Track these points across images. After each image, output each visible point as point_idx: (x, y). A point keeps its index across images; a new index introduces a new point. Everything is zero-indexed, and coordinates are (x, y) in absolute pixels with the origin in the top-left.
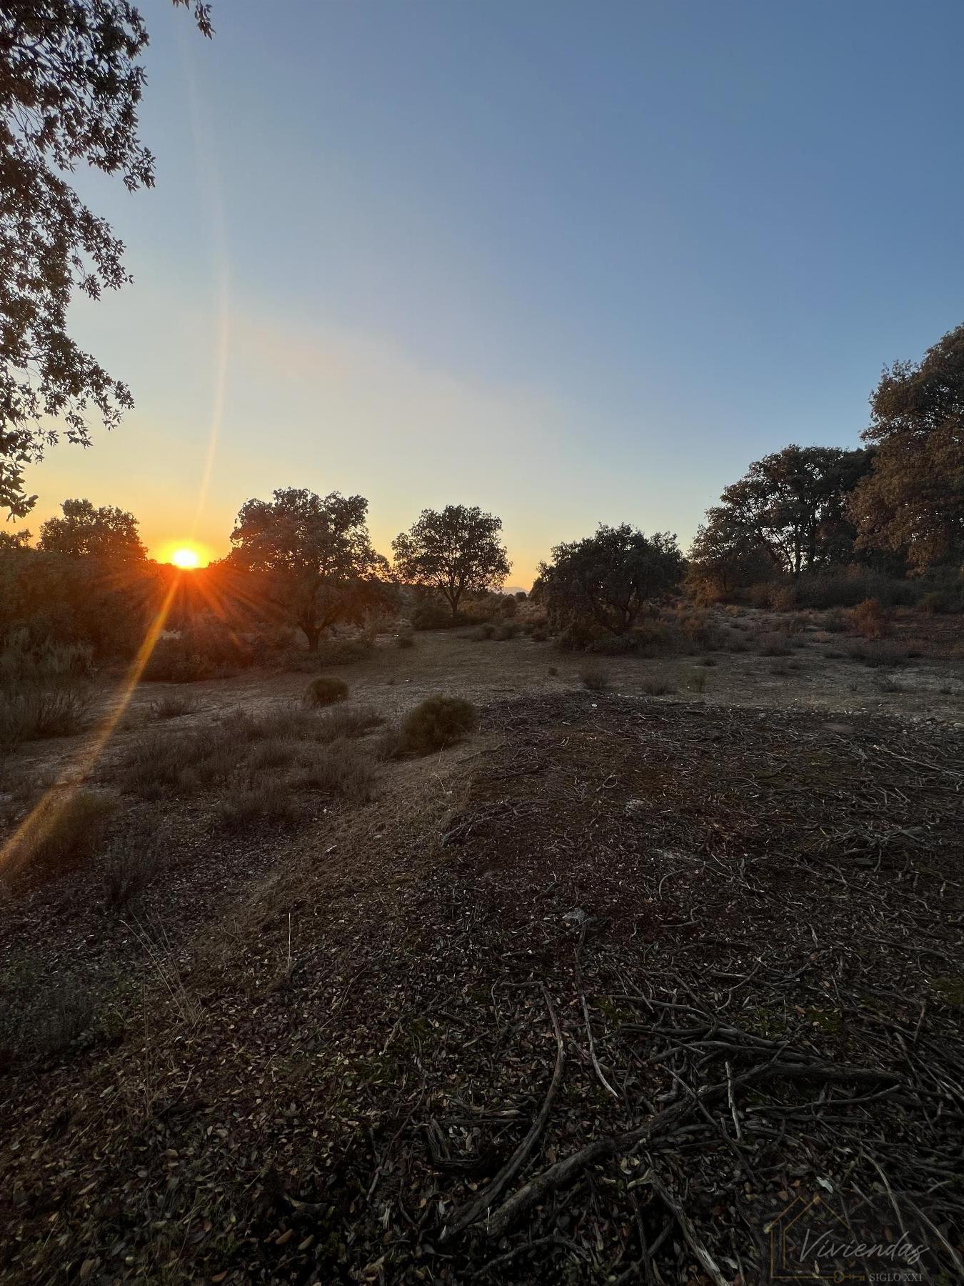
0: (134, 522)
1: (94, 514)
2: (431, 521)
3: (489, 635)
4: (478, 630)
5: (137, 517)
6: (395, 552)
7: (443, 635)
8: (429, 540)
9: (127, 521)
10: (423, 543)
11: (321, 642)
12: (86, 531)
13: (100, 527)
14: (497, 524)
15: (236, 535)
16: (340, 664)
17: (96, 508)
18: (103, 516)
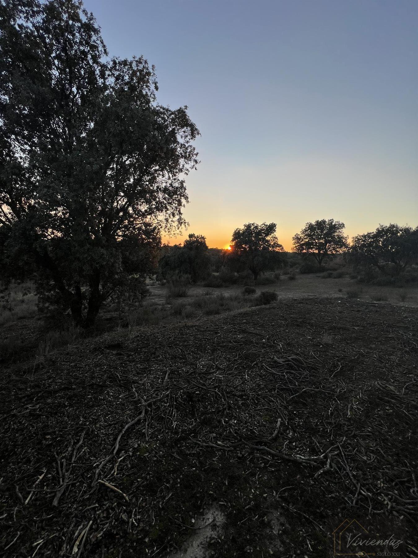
0: (205, 238)
1: (195, 237)
2: (311, 227)
3: (330, 276)
4: (325, 274)
5: (206, 237)
6: (294, 241)
7: (311, 275)
8: (308, 235)
9: (203, 238)
10: (306, 237)
11: (258, 277)
12: (194, 242)
13: (197, 241)
14: (342, 226)
15: (233, 240)
16: (263, 284)
17: (196, 235)
18: (198, 237)
